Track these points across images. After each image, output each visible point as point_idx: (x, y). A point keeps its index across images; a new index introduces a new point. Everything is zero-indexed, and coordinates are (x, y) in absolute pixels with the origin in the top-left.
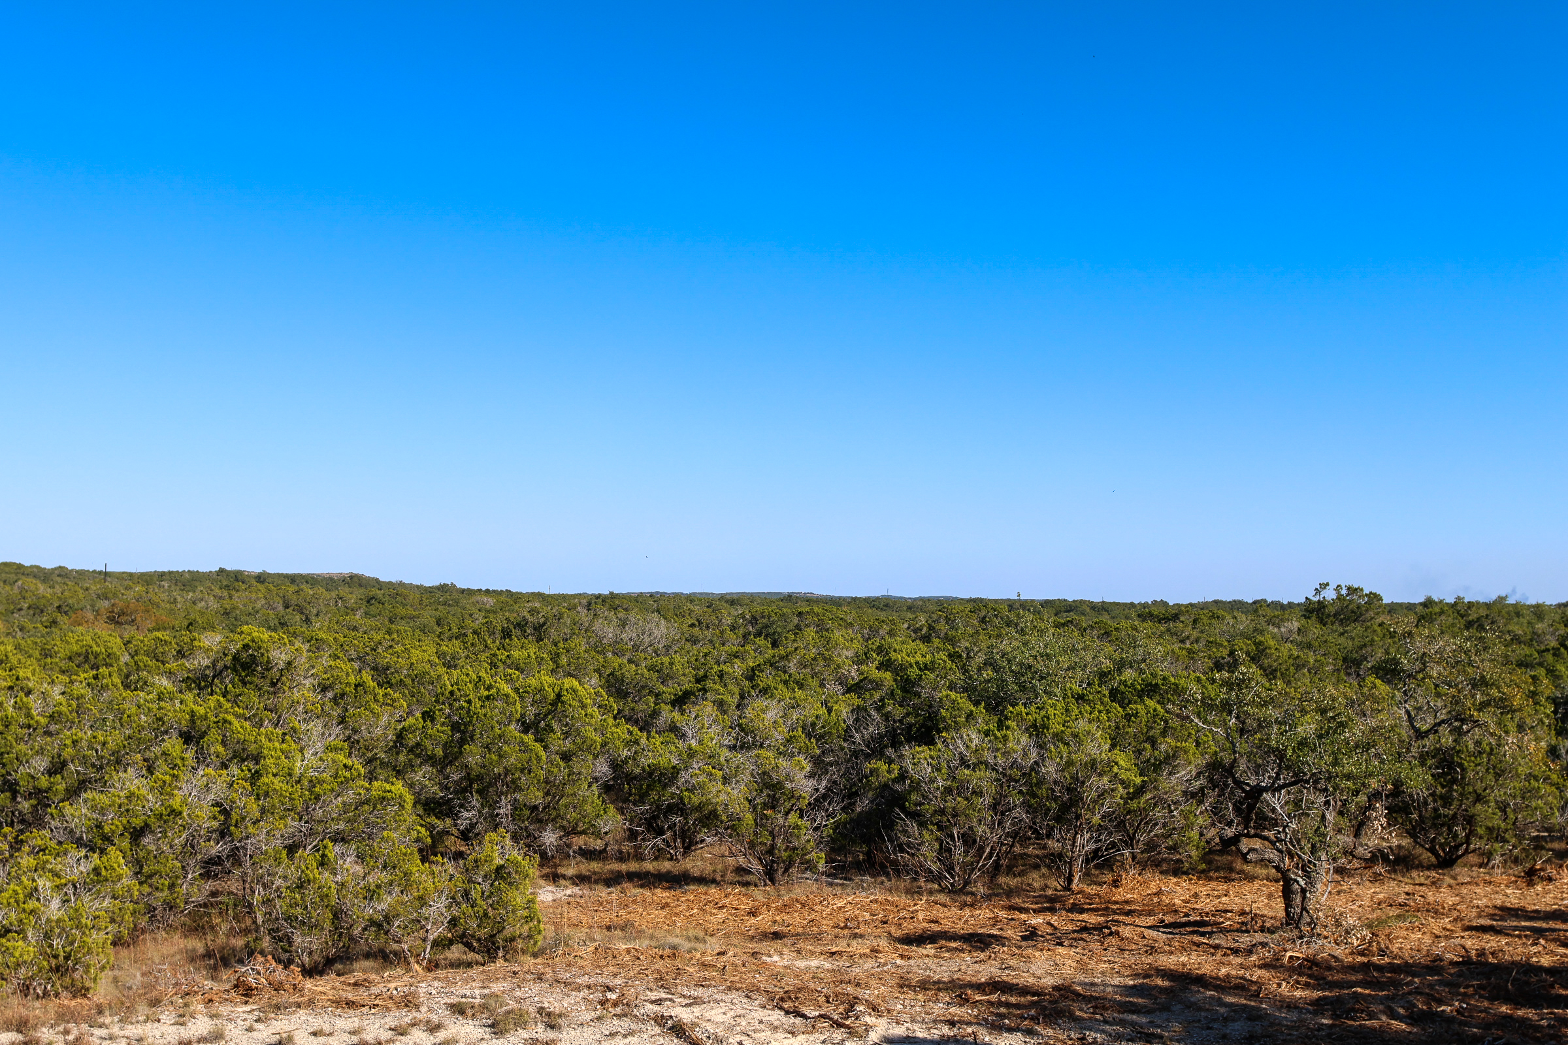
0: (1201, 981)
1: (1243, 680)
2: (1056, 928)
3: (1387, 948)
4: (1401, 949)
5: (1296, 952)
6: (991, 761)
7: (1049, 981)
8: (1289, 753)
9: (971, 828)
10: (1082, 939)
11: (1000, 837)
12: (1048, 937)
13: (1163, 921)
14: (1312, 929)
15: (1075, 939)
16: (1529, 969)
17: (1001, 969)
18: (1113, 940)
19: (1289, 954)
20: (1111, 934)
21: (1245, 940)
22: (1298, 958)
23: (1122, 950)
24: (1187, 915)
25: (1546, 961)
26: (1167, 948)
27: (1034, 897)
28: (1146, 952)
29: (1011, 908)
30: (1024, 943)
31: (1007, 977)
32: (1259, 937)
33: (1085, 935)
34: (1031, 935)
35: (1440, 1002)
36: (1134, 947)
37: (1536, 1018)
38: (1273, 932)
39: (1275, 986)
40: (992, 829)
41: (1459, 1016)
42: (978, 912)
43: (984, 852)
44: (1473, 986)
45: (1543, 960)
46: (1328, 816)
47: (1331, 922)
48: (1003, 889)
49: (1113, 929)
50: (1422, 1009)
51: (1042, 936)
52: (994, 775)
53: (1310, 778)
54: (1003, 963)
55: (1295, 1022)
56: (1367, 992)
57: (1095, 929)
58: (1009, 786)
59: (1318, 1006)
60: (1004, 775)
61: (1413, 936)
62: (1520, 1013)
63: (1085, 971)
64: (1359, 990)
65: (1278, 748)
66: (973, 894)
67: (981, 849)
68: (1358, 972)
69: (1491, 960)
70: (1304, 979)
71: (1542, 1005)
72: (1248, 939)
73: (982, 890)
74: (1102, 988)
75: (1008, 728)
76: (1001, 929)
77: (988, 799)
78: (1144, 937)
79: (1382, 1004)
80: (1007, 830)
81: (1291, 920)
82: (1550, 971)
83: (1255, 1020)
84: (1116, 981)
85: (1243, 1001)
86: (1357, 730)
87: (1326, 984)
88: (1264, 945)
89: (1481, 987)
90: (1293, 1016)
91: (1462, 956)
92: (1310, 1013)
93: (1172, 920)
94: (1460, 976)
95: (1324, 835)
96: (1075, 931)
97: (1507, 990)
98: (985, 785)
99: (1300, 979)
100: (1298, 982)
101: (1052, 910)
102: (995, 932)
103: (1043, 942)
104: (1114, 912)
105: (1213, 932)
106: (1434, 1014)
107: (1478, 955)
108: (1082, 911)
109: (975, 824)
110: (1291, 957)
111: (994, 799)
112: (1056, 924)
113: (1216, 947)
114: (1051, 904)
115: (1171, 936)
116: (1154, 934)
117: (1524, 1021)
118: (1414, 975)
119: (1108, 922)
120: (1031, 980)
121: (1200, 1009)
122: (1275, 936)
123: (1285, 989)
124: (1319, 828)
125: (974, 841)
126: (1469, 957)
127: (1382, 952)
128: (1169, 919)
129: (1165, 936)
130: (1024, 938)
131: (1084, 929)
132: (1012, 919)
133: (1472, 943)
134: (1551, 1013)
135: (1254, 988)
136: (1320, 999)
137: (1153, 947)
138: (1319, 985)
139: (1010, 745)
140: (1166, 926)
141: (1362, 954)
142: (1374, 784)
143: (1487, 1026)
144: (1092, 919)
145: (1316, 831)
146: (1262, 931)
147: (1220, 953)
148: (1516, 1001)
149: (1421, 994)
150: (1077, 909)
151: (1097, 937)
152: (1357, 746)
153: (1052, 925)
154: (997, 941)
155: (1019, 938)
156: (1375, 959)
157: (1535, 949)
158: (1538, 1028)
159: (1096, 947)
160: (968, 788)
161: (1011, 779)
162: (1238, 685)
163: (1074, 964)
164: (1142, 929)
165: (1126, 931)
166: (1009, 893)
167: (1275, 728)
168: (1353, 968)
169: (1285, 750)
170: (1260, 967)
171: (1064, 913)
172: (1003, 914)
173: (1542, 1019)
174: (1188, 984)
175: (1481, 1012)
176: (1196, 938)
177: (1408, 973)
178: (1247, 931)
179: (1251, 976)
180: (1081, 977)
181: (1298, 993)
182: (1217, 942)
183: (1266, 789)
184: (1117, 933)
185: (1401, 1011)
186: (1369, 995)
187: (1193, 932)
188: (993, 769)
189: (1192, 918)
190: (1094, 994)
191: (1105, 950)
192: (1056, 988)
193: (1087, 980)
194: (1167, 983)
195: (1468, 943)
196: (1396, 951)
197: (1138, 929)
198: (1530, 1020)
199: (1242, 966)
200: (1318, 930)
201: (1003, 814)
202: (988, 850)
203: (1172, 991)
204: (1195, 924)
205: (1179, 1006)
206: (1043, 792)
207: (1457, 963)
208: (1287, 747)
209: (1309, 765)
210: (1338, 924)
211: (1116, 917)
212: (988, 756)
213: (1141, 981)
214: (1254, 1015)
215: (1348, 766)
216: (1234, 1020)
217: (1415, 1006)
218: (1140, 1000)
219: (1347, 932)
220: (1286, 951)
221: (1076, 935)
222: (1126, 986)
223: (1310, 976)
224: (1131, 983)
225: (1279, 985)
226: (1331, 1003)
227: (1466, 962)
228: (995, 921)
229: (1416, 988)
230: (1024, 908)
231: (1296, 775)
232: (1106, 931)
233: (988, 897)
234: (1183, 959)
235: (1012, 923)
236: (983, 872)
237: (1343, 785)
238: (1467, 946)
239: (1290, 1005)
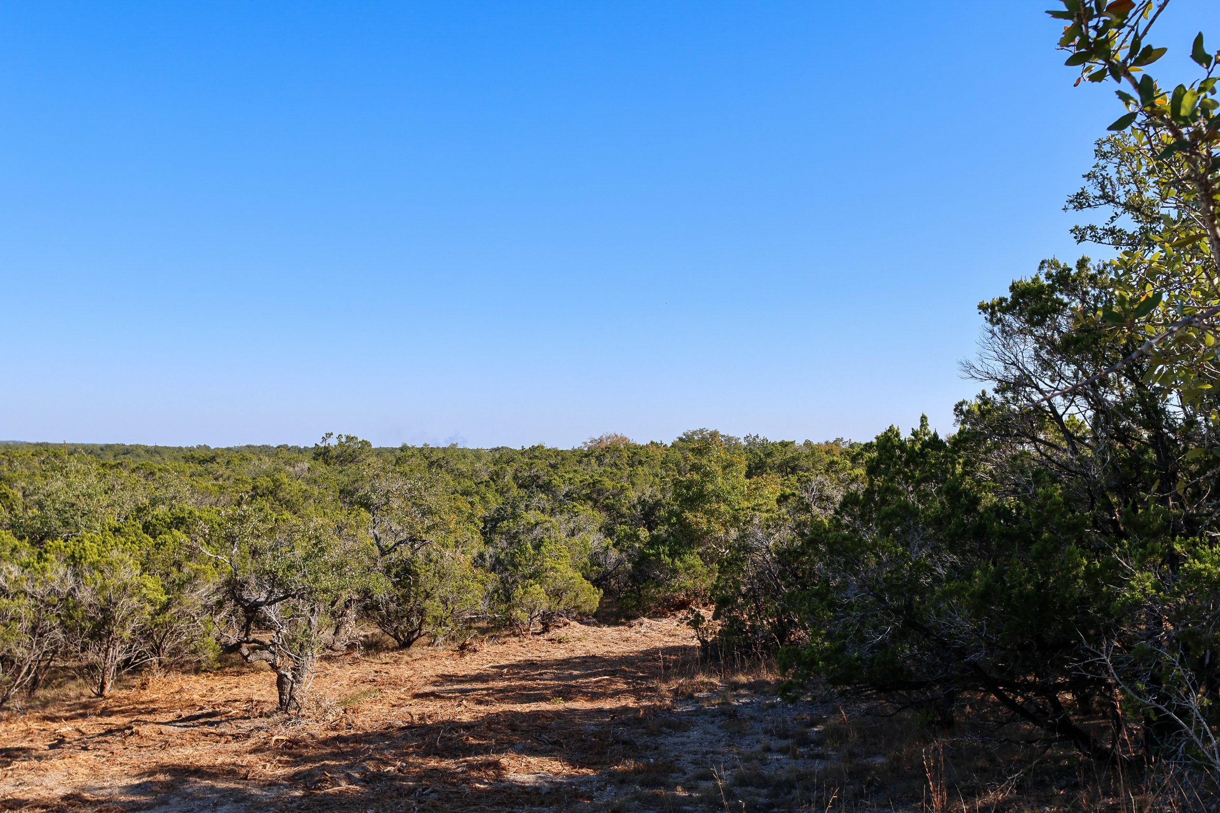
0: (199, 772)
1: (245, 517)
2: (83, 734)
3: (353, 722)
4: (363, 721)
5: (283, 734)
6: (30, 591)
7: (61, 791)
8: (280, 574)
9: (9, 651)
10: (106, 742)
11: (38, 656)
12: (75, 743)
13: (180, 716)
14: (298, 712)
15: (99, 742)
16: (454, 726)
17: (15, 785)
18: (133, 739)
19: (274, 738)
20: (132, 734)
21: (246, 725)
22: (282, 740)
23: (140, 747)
24: (202, 708)
25: (466, 718)
26: (179, 741)
27: (69, 705)
28: (161, 747)
29: (45, 718)
30: (51, 752)
31: (19, 794)
32: (258, 722)
33: (109, 738)
34: (59, 742)
35: (386, 764)
36: (151, 743)
37: (454, 767)
38: (268, 717)
39: (261, 767)
40: (30, 649)
41: (401, 774)
42: (12, 726)
43: (22, 671)
44: (412, 747)
45: (464, 717)
46: (312, 620)
47: (313, 705)
48: (40, 701)
49: (135, 728)
50: (373, 772)
51: (69, 743)
52: (32, 602)
53: (296, 593)
54: (18, 780)
55: (273, 798)
56: (333, 763)
57: (119, 730)
58: (47, 611)
59: (294, 780)
60: (42, 601)
61: (375, 707)
62: (443, 764)
63: (96, 776)
64: (327, 762)
65: (271, 571)
66: (8, 709)
67: (19, 669)
68: (328, 746)
69: (429, 722)
70: (285, 758)
71: (459, 755)
72: (248, 724)
73: (18, 704)
74: (109, 790)
75: (46, 560)
76: (32, 741)
77: (26, 624)
78: (161, 733)
79: (343, 772)
80: (45, 649)
81: (283, 705)
82: (468, 727)
83: (240, 802)
84: (126, 781)
85: (232, 785)
86: (334, 555)
87: (302, 760)
88: (259, 729)
89: (418, 747)
90: (272, 794)
91: (408, 722)
92: (287, 788)
93: (188, 714)
94: (404, 739)
95: (310, 636)
96: (101, 735)
97: (436, 747)
98: (23, 611)
99: (282, 758)
100: (280, 761)
101: (83, 716)
102: (25, 744)
103: (69, 748)
104: (140, 713)
105: (221, 721)
106: (381, 775)
107: (420, 719)
108: (111, 714)
109: (13, 646)
110: (277, 740)
111: (33, 623)
112: (84, 730)
113: (221, 735)
114: (84, 710)
115: (186, 729)
116: (170, 729)
117: (446, 770)
118: (370, 743)
119: (131, 722)
120: (44, 793)
121: (194, 799)
122: (271, 720)
123: (269, 770)
124: (306, 630)
125: (13, 662)
126: (412, 723)
127: (349, 726)
128: (185, 713)
129: (180, 729)
130: (52, 747)
131: (110, 732)
132: (44, 730)
133: (417, 709)
134: (465, 761)
135: (244, 771)
136: (296, 774)
137: (167, 742)
138: (296, 762)
139: (48, 575)
140: (183, 720)
141: (334, 729)
142: (345, 596)
143: (419, 778)
144: (118, 721)
145: (304, 632)
146: (261, 716)
147: (223, 740)
148: (441, 754)
149: (373, 759)
150: (106, 712)
151: (119, 738)
152: (333, 566)
153: (80, 731)
154: (24, 753)
155: (47, 747)
156: (343, 733)
157: (459, 709)
158: (454, 775)
159: (117, 747)
160: (6, 615)
161: (48, 605)
162: (240, 520)
163: (87, 772)
164: (161, 726)
165: (145, 730)
166: (45, 704)
167: (269, 554)
168: (325, 742)
169: (277, 572)
170: (250, 753)
171: (94, 718)
172: (34, 726)
173: (458, 767)
174: (187, 776)
175: (416, 768)
176: (206, 729)
177: (366, 742)
178: (249, 718)
179: (242, 761)
180: (92, 783)
181: (280, 772)
182: (223, 730)
183: (261, 604)
184: (138, 733)
185: (357, 775)
186: (335, 765)
187: (204, 724)
188: (32, 597)
189: (204, 711)
190: (100, 798)
191: (125, 749)
192: (65, 798)
193: (97, 785)
194: (168, 778)
195: (413, 710)
196: (359, 724)
197: (157, 727)
198: (450, 769)
199: (237, 753)
200: (303, 712)
201: (41, 635)
202: (25, 669)
203: (172, 785)
204: (209, 715)
205: (178, 799)
206: (78, 614)
207: (404, 728)
208: (278, 569)
209: (296, 583)
210: (318, 705)
211: (140, 717)
212: (27, 586)
213: (145, 779)
214: (238, 797)
215: (326, 581)
216: (222, 805)
217: (367, 770)
218: (142, 798)
219: (326, 711)
220: (272, 736)
221: (101, 738)
222: (132, 786)
223: (290, 755)
224: (137, 782)
225: (264, 767)
226: (304, 777)
227: (411, 727)
228: (29, 732)
229: (370, 755)
230: (57, 717)
231: (286, 591)
232: (128, 732)
233: (23, 711)
234: (189, 751)
235: (44, 733)
236: (22, 688)
237: (320, 598)
238: (412, 713)
239: (271, 784)
